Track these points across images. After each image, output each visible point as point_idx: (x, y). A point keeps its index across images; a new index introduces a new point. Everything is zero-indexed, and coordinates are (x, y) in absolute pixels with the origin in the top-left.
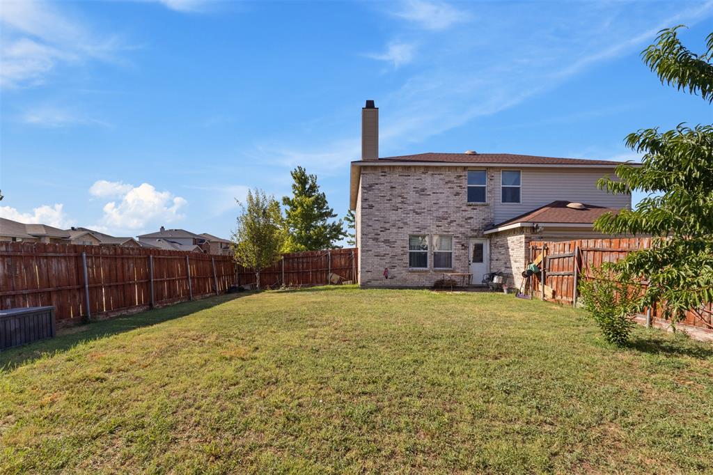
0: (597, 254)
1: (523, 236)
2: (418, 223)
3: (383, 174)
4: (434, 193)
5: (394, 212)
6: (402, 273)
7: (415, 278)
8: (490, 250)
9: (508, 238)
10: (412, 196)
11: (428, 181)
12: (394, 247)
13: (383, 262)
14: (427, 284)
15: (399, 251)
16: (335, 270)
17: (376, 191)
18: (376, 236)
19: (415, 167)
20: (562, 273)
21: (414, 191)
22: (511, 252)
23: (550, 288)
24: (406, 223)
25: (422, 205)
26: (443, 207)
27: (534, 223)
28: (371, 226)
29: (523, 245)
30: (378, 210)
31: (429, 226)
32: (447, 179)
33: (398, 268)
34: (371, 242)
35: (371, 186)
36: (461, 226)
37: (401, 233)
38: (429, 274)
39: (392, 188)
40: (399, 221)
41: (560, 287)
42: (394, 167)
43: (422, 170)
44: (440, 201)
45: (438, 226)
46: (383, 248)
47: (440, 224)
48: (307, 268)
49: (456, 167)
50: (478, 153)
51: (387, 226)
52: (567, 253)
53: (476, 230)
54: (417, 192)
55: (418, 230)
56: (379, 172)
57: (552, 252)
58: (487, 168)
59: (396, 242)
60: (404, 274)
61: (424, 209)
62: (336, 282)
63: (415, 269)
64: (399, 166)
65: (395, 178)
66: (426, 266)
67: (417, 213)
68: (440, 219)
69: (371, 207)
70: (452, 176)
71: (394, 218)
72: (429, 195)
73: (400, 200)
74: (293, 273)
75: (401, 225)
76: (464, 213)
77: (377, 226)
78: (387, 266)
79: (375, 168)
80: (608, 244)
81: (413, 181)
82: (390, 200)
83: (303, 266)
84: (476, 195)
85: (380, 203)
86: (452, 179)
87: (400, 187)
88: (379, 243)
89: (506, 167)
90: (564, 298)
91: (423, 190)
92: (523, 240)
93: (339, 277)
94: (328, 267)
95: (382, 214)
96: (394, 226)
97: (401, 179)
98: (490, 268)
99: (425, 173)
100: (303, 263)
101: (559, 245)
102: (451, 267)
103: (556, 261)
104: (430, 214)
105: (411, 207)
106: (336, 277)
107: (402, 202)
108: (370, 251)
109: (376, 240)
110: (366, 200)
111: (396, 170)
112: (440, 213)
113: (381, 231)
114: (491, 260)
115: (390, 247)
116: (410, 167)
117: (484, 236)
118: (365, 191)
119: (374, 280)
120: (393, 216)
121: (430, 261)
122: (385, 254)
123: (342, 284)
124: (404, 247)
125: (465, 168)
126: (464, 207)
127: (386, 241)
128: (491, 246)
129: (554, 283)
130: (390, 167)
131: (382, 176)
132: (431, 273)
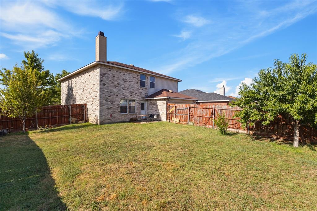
0: (196, 109)
1: (166, 101)
2: (124, 93)
3: (110, 70)
4: (129, 81)
5: (114, 88)
6: (117, 116)
7: (123, 118)
8: (147, 105)
9: (157, 102)
10: (121, 82)
11: (128, 76)
12: (114, 104)
13: (110, 111)
14: (127, 120)
15: (116, 106)
16: (73, 116)
17: (107, 77)
18: (107, 99)
19: (123, 69)
20: (183, 114)
21: (122, 79)
22: (159, 107)
23: (177, 119)
24: (119, 94)
25: (126, 86)
26: (133, 88)
27: (170, 97)
28: (104, 94)
29: (166, 104)
30: (108, 86)
31: (128, 95)
32: (134, 76)
33: (116, 114)
34: (104, 102)
35: (104, 75)
36: (139, 96)
37: (117, 98)
38: (128, 116)
39: (113, 77)
40: (116, 92)
41: (181, 118)
42: (114, 67)
43: (125, 71)
44: (132, 85)
45: (131, 95)
46: (110, 105)
47: (132, 94)
48: (55, 115)
49: (137, 72)
50: (135, 66)
51: (111, 94)
52: (184, 108)
53: (143, 98)
54: (123, 80)
55: (124, 97)
56: (108, 68)
57: (178, 107)
58: (147, 74)
59: (115, 102)
60: (119, 116)
61: (126, 88)
62: (74, 122)
63: (123, 114)
64: (117, 67)
65: (115, 72)
66: (126, 112)
67: (124, 89)
68: (132, 92)
69: (104, 85)
70: (135, 75)
71: (114, 91)
72: (128, 82)
73: (117, 83)
74: (45, 119)
75: (117, 94)
76: (140, 91)
77: (107, 94)
78: (112, 113)
79: (106, 66)
80: (199, 106)
81: (122, 75)
82: (113, 82)
83: (52, 114)
84: (143, 84)
85: (109, 83)
86: (135, 76)
87: (117, 77)
88: (108, 102)
89: (151, 75)
90: (184, 122)
91: (126, 79)
92: (166, 103)
93: (76, 119)
94: (70, 114)
95: (109, 89)
96: (114, 94)
97: (117, 73)
98: (147, 112)
99: (126, 72)
100: (52, 113)
101: (181, 106)
102: (135, 112)
103: (180, 110)
104: (128, 90)
105: (121, 87)
106: (74, 119)
107: (118, 84)
108: (104, 106)
109: (107, 100)
110: (102, 81)
111: (115, 69)
112: (132, 90)
113: (109, 97)
114: (147, 109)
115: (113, 104)
116: (120, 68)
117: (145, 100)
118: (102, 76)
119: (106, 120)
120: (114, 90)
121: (128, 110)
122: (111, 107)
123: (78, 123)
124: (118, 104)
125: (140, 73)
126: (139, 88)
127: (111, 101)
128: (147, 104)
129: (179, 118)
130: (113, 67)
131: (109, 70)
132: (128, 115)
